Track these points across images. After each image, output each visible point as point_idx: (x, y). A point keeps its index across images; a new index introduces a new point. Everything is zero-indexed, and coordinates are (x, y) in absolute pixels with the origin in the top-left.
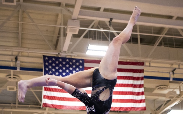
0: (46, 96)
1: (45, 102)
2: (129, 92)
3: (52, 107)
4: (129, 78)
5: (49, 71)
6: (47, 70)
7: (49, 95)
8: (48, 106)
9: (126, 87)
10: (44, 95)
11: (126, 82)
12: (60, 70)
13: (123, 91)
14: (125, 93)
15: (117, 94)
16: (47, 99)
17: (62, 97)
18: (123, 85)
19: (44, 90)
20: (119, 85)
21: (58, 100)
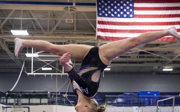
0: (100, 29)
1: (99, 35)
2: (177, 22)
3: (106, 39)
4: (177, 9)
5: (102, 5)
6: (100, 5)
7: (102, 28)
8: (102, 38)
9: (174, 17)
10: (98, 28)
11: (174, 12)
12: (111, 4)
13: (171, 21)
14: (173, 23)
15: (166, 25)
16: (101, 32)
17: (114, 30)
18: (171, 16)
19: (98, 24)
20: (167, 15)
21: (110, 32)
